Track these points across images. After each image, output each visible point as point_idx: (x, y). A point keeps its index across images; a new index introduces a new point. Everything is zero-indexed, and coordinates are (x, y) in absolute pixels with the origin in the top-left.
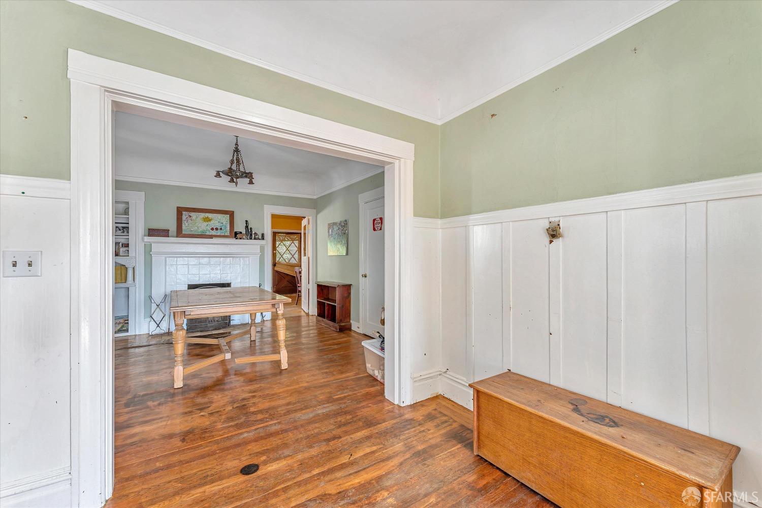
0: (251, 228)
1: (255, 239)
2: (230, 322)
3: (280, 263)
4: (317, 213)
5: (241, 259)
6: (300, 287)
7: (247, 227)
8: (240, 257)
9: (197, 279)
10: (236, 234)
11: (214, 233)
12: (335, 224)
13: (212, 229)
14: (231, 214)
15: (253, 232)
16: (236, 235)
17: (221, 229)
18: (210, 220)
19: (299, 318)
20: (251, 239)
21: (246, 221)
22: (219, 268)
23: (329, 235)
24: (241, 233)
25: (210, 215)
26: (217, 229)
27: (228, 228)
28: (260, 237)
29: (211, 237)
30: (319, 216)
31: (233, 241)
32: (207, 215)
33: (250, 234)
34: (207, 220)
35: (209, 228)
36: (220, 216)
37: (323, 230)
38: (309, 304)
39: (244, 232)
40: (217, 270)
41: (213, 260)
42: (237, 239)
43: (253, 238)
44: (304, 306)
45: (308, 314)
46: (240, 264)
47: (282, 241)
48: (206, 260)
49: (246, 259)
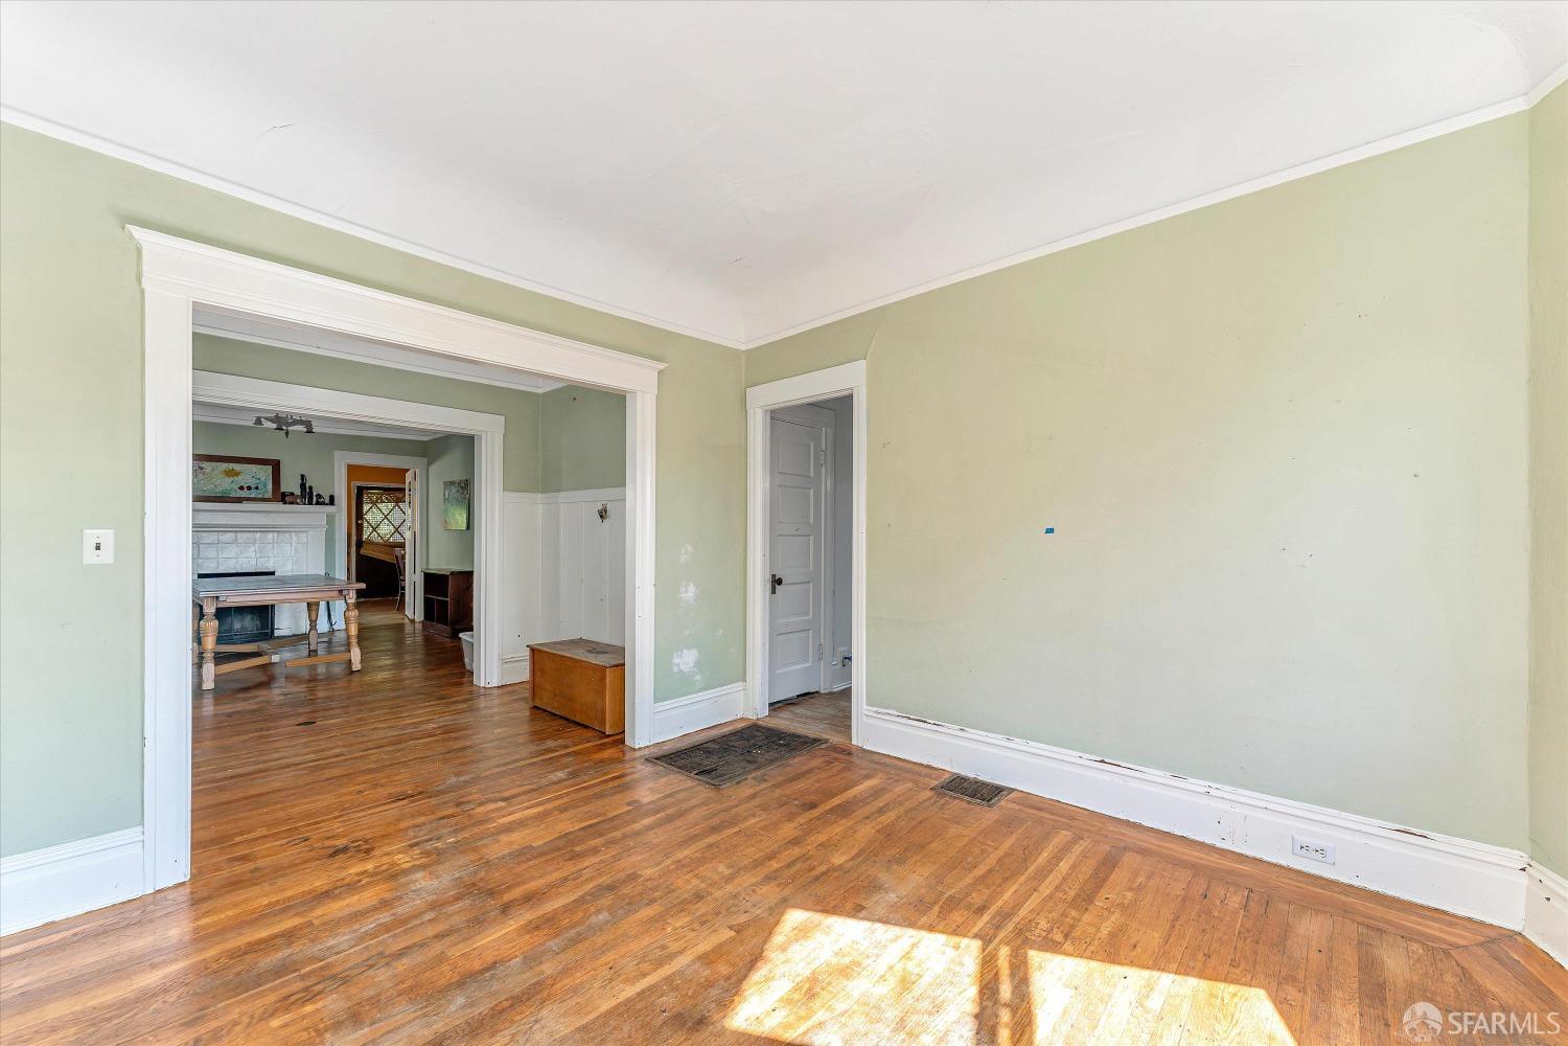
0: (311, 488)
1: (318, 503)
2: (273, 632)
3: (370, 543)
4: (429, 464)
5: (293, 534)
6: (404, 580)
7: (303, 486)
8: (291, 532)
9: (214, 565)
10: (284, 495)
11: (243, 494)
12: (452, 483)
13: (241, 488)
14: (276, 466)
15: (315, 494)
16: (283, 498)
17: (257, 488)
18: (237, 474)
19: (400, 627)
20: (310, 503)
21: (303, 477)
22: (253, 549)
23: (445, 499)
24: (292, 494)
25: (237, 467)
26: (249, 488)
27: (270, 486)
28: (327, 501)
29: (239, 500)
30: (432, 468)
31: (280, 506)
32: (231, 466)
33: (308, 495)
34: (232, 473)
35: (236, 487)
36: (254, 468)
37: (436, 491)
38: (414, 606)
39: (298, 492)
40: (251, 552)
41: (242, 537)
42: (285, 503)
43: (314, 502)
44: (409, 612)
45: (413, 621)
46: (291, 543)
47: (374, 503)
48: (230, 536)
49: (301, 534)
